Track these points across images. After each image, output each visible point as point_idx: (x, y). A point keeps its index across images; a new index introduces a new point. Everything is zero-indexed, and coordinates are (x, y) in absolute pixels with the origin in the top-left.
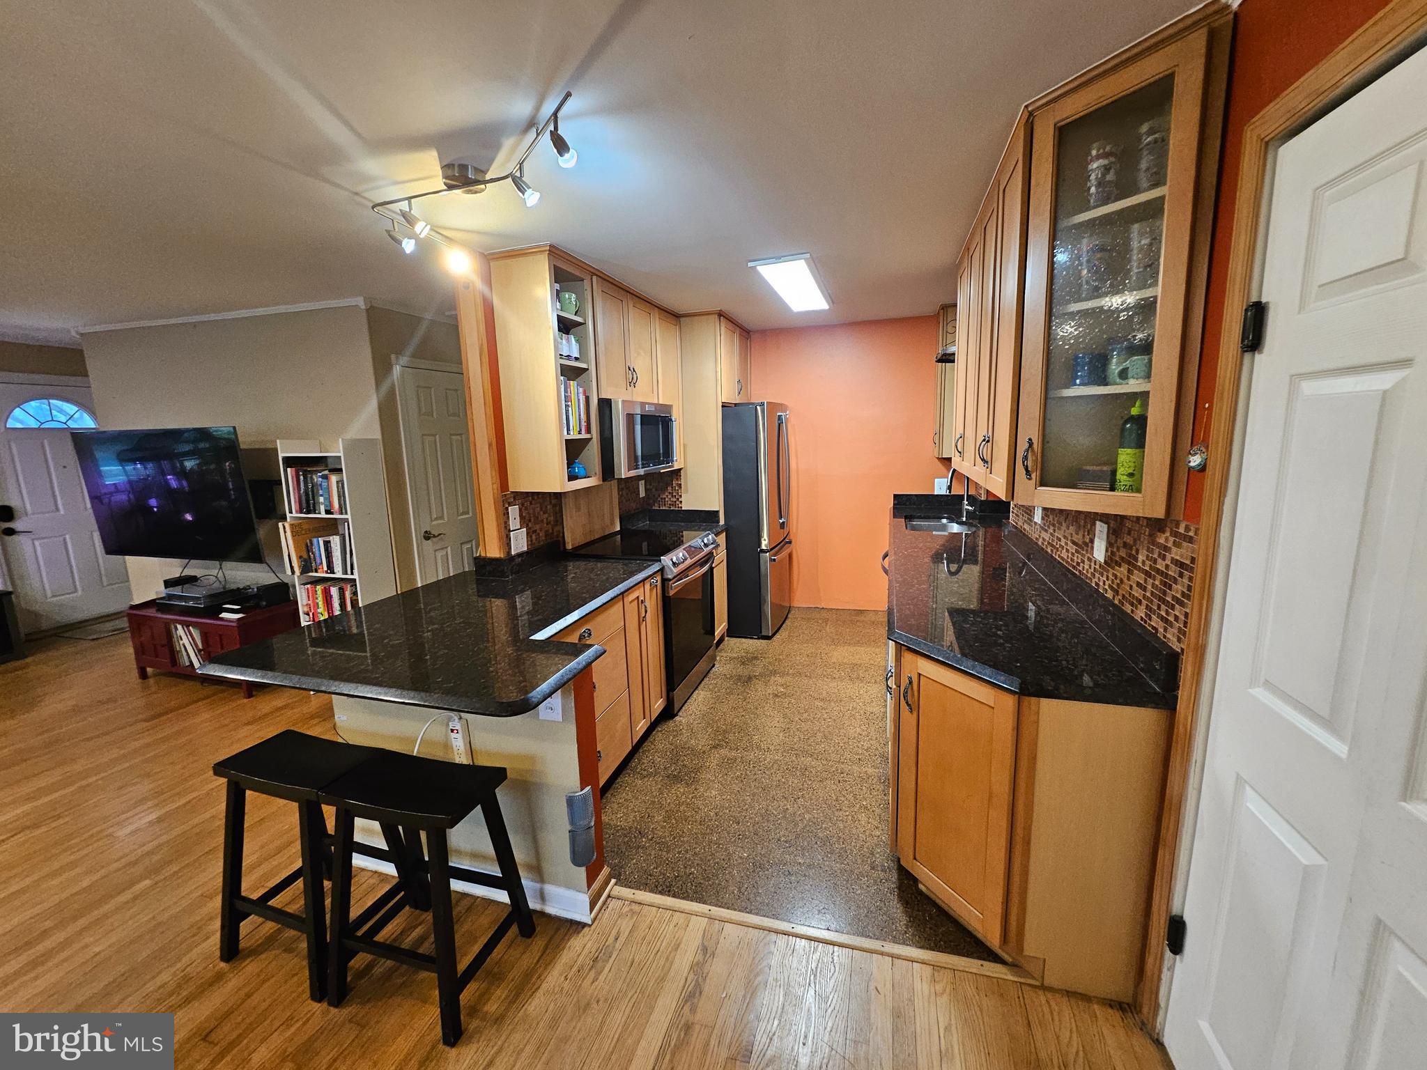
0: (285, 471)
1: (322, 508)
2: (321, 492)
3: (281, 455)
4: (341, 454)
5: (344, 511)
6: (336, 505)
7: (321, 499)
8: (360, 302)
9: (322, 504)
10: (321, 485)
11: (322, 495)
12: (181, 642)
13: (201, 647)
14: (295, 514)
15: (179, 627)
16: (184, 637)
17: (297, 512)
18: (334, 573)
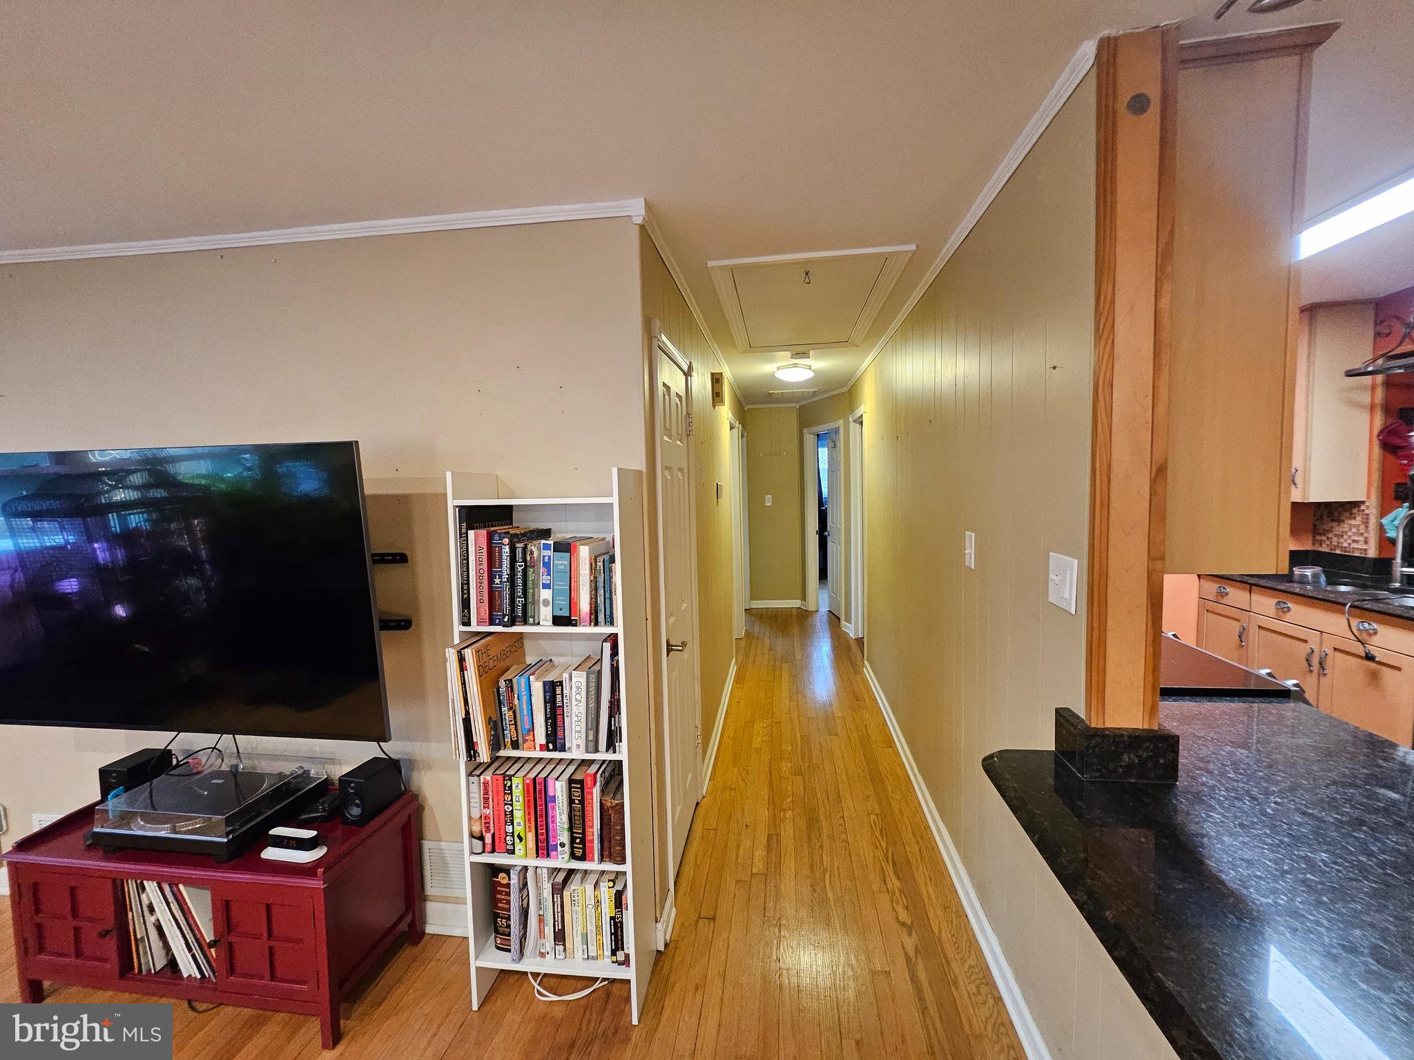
0: (463, 537)
1: (546, 613)
2: (545, 579)
3: (452, 503)
4: (615, 500)
5: (601, 617)
6: (584, 606)
7: (546, 594)
8: (636, 209)
9: (546, 603)
10: (547, 565)
11: (546, 586)
12: (151, 920)
13: (209, 936)
14: (474, 627)
15: (151, 886)
16: (160, 907)
17: (480, 623)
18: (563, 749)
